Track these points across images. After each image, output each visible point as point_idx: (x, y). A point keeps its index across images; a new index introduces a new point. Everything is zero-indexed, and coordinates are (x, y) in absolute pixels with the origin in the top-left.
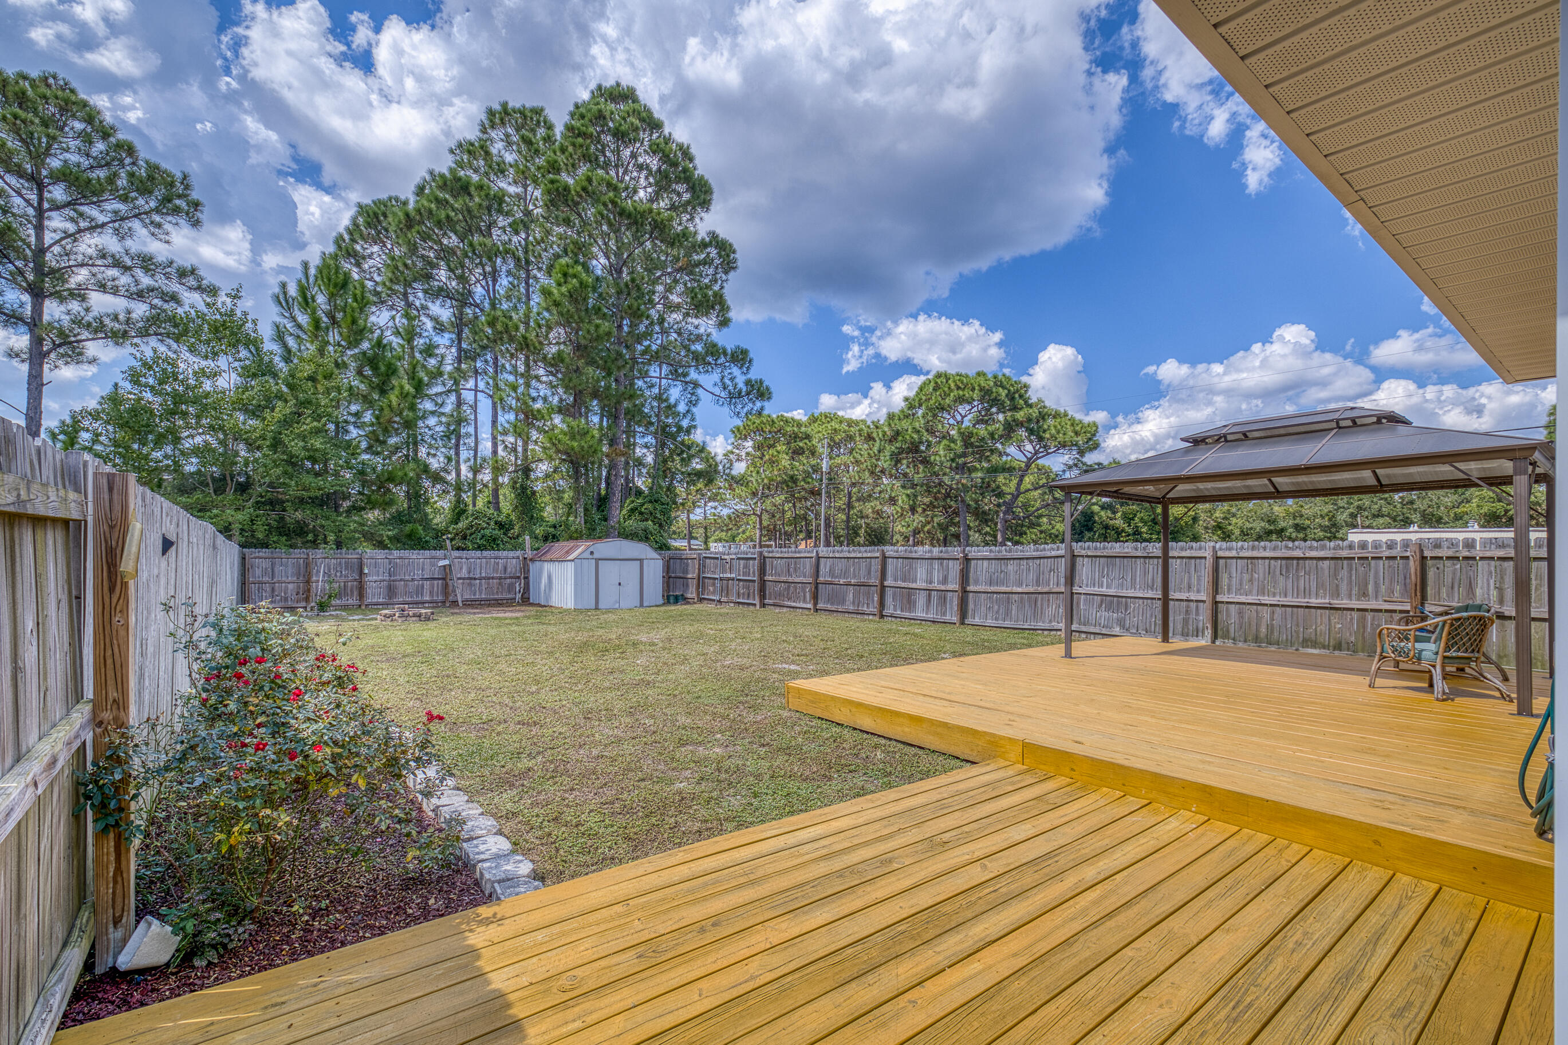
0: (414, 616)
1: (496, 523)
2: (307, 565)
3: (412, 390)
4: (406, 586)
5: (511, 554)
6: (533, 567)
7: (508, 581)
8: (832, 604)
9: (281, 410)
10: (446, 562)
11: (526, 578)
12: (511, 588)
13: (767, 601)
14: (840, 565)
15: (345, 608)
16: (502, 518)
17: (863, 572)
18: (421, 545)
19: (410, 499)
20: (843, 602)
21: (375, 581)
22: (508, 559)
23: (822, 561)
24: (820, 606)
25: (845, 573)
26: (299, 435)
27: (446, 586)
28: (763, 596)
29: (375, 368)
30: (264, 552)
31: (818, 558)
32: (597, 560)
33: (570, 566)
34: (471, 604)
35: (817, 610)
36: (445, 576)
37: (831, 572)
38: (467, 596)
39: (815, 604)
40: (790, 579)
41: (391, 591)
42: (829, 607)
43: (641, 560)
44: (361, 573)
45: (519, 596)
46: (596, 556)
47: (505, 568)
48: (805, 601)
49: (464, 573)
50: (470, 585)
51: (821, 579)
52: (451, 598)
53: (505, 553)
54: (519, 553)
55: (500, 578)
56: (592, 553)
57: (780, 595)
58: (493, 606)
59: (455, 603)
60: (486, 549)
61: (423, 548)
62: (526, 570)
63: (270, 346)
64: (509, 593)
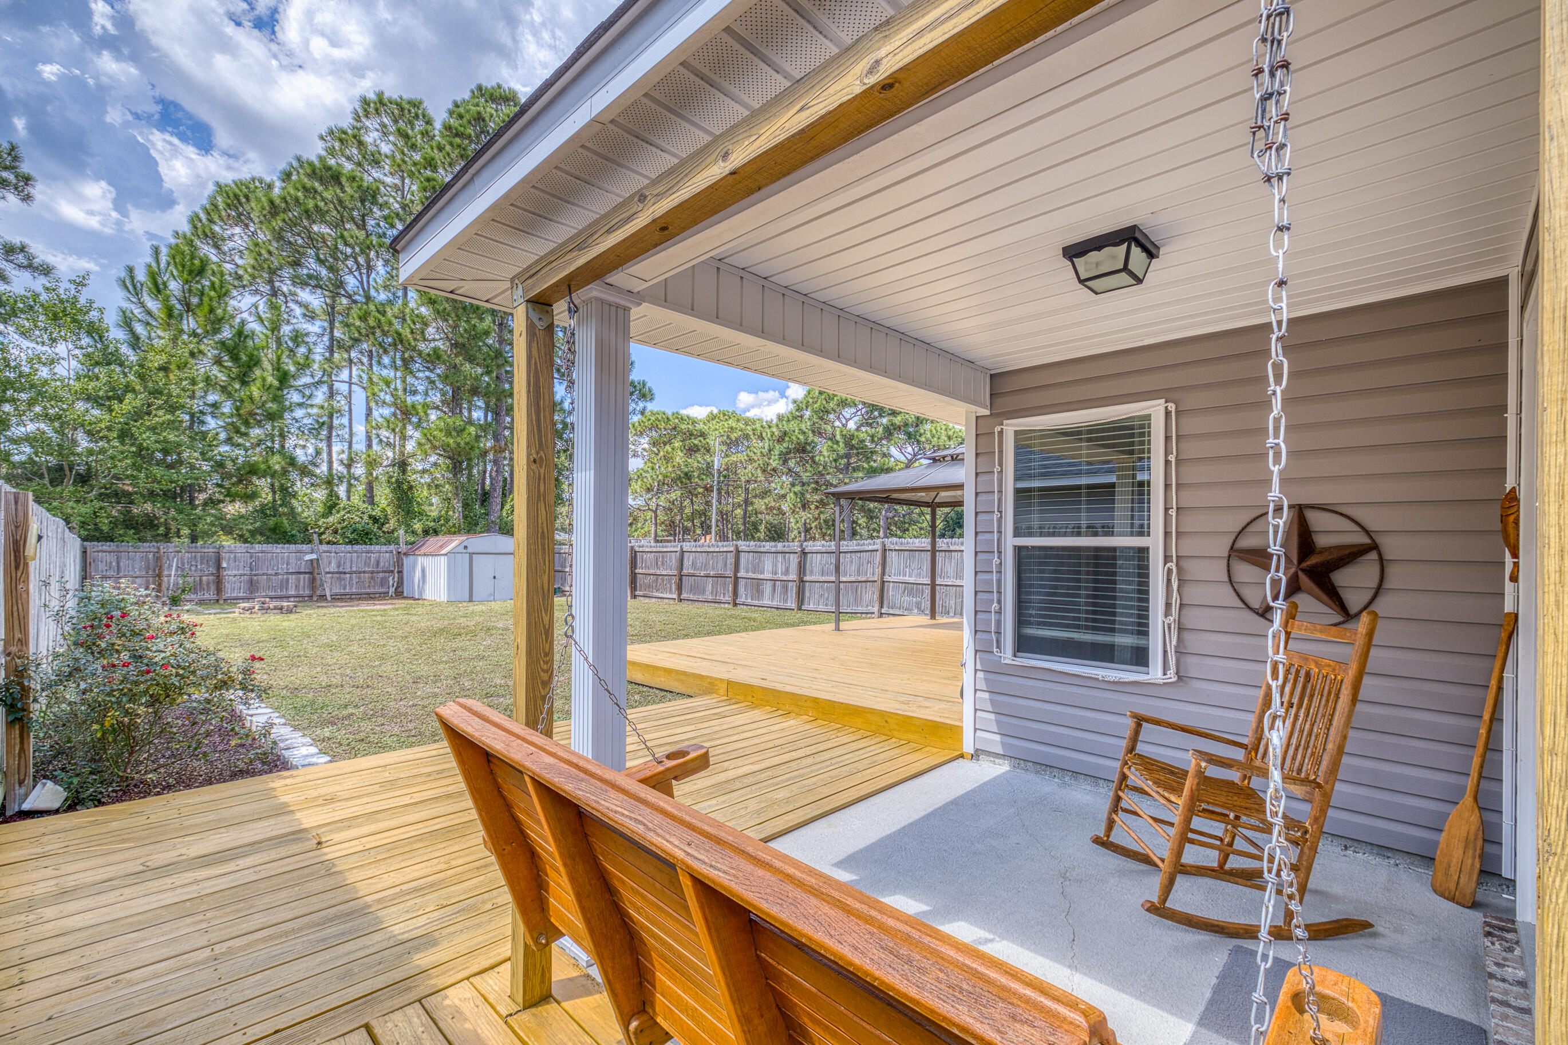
0: (275, 608)
1: (370, 517)
2: (158, 559)
3: (276, 383)
4: (269, 580)
5: (384, 548)
6: (407, 561)
7: (381, 575)
8: (694, 594)
9: (130, 403)
10: (314, 556)
11: (400, 572)
12: (384, 582)
13: (637, 593)
14: (702, 558)
15: (201, 602)
16: (377, 512)
17: (720, 564)
18: (286, 538)
19: (274, 493)
20: (703, 592)
21: (233, 576)
22: (381, 553)
23: (686, 555)
24: (684, 596)
25: (705, 566)
26: (149, 428)
27: (313, 580)
28: (634, 588)
29: (235, 358)
30: (107, 546)
31: (683, 552)
32: (471, 554)
33: (443, 561)
34: (339, 598)
35: (681, 600)
36: (312, 571)
37: (694, 565)
38: (336, 590)
39: (680, 594)
40: (658, 572)
41: (252, 587)
42: (692, 597)
44: (219, 567)
45: (392, 590)
46: (470, 550)
47: (378, 563)
48: (671, 592)
49: (333, 567)
50: (339, 579)
51: (685, 571)
52: (318, 593)
53: (377, 548)
54: (392, 547)
55: (372, 572)
56: (466, 547)
57: (649, 587)
58: (365, 599)
59: (323, 598)
60: (357, 543)
61: (289, 542)
62: (400, 564)
63: (116, 334)
64: (382, 586)
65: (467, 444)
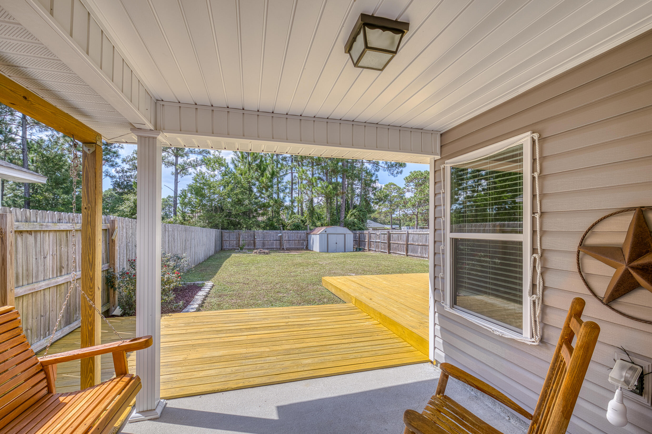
0: (263, 252)
1: (301, 220)
2: (239, 234)
3: (270, 176)
4: (268, 242)
5: (302, 232)
6: (309, 236)
7: (302, 241)
8: (413, 253)
9: (231, 186)
10: (281, 234)
11: (307, 240)
12: (302, 244)
13: (391, 251)
14: (416, 237)
15: (249, 249)
16: (303, 219)
17: (424, 240)
18: (274, 228)
19: (273, 213)
20: (417, 252)
21: (258, 240)
22: (302, 233)
23: (410, 235)
24: (409, 254)
25: (418, 241)
26: (235, 194)
27: (280, 243)
28: (389, 249)
29: (260, 169)
30: (227, 231)
31: (408, 234)
32: (328, 234)
33: (318, 236)
34: (289, 250)
35: (407, 256)
36: (280, 239)
37: (413, 240)
38: (288, 246)
39: (407, 253)
40: (399, 243)
41: (264, 244)
42: (412, 254)
43: (345, 234)
44: (254, 238)
45: (305, 247)
46: (327, 232)
47: (301, 237)
48: (404, 252)
49: (287, 238)
50: (289, 243)
51: (409, 243)
52: (282, 247)
53: (300, 231)
54: (305, 231)
55: (299, 240)
56: (326, 231)
57: (395, 249)
58: (296, 250)
59: (283, 249)
60: (295, 230)
61: (275, 230)
62: (307, 238)
63: (231, 166)
64: (302, 245)
65: (329, 192)
